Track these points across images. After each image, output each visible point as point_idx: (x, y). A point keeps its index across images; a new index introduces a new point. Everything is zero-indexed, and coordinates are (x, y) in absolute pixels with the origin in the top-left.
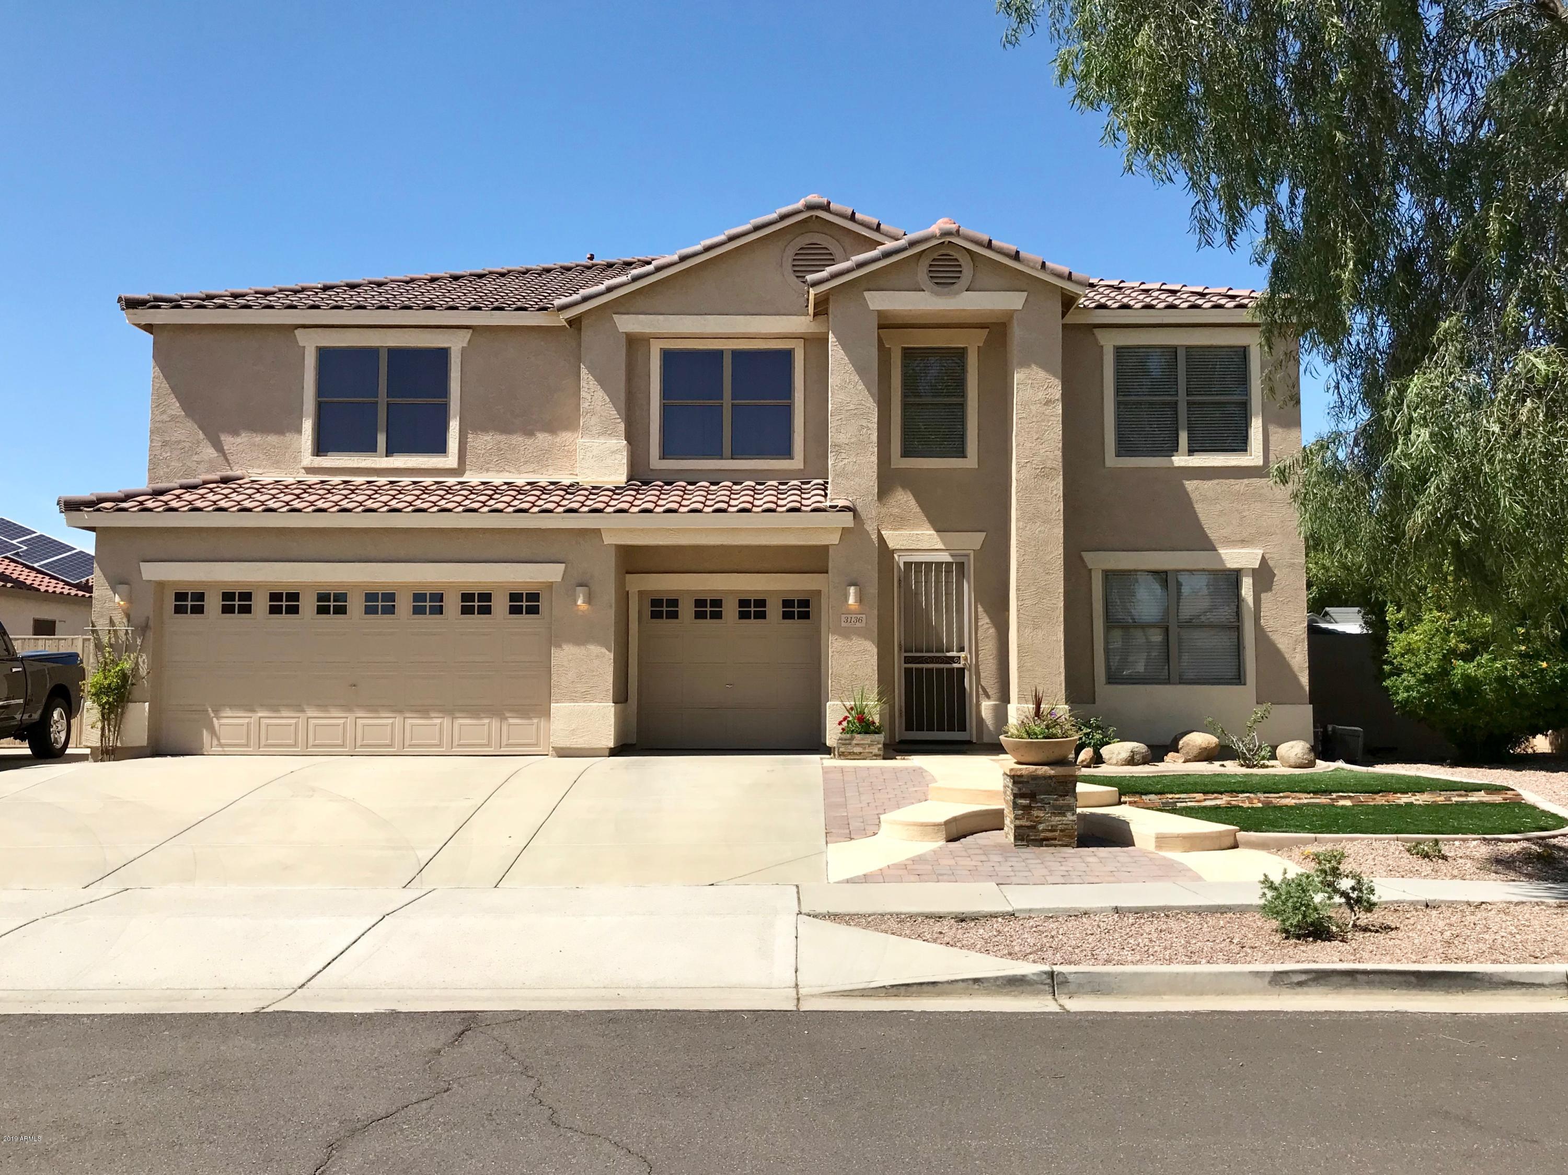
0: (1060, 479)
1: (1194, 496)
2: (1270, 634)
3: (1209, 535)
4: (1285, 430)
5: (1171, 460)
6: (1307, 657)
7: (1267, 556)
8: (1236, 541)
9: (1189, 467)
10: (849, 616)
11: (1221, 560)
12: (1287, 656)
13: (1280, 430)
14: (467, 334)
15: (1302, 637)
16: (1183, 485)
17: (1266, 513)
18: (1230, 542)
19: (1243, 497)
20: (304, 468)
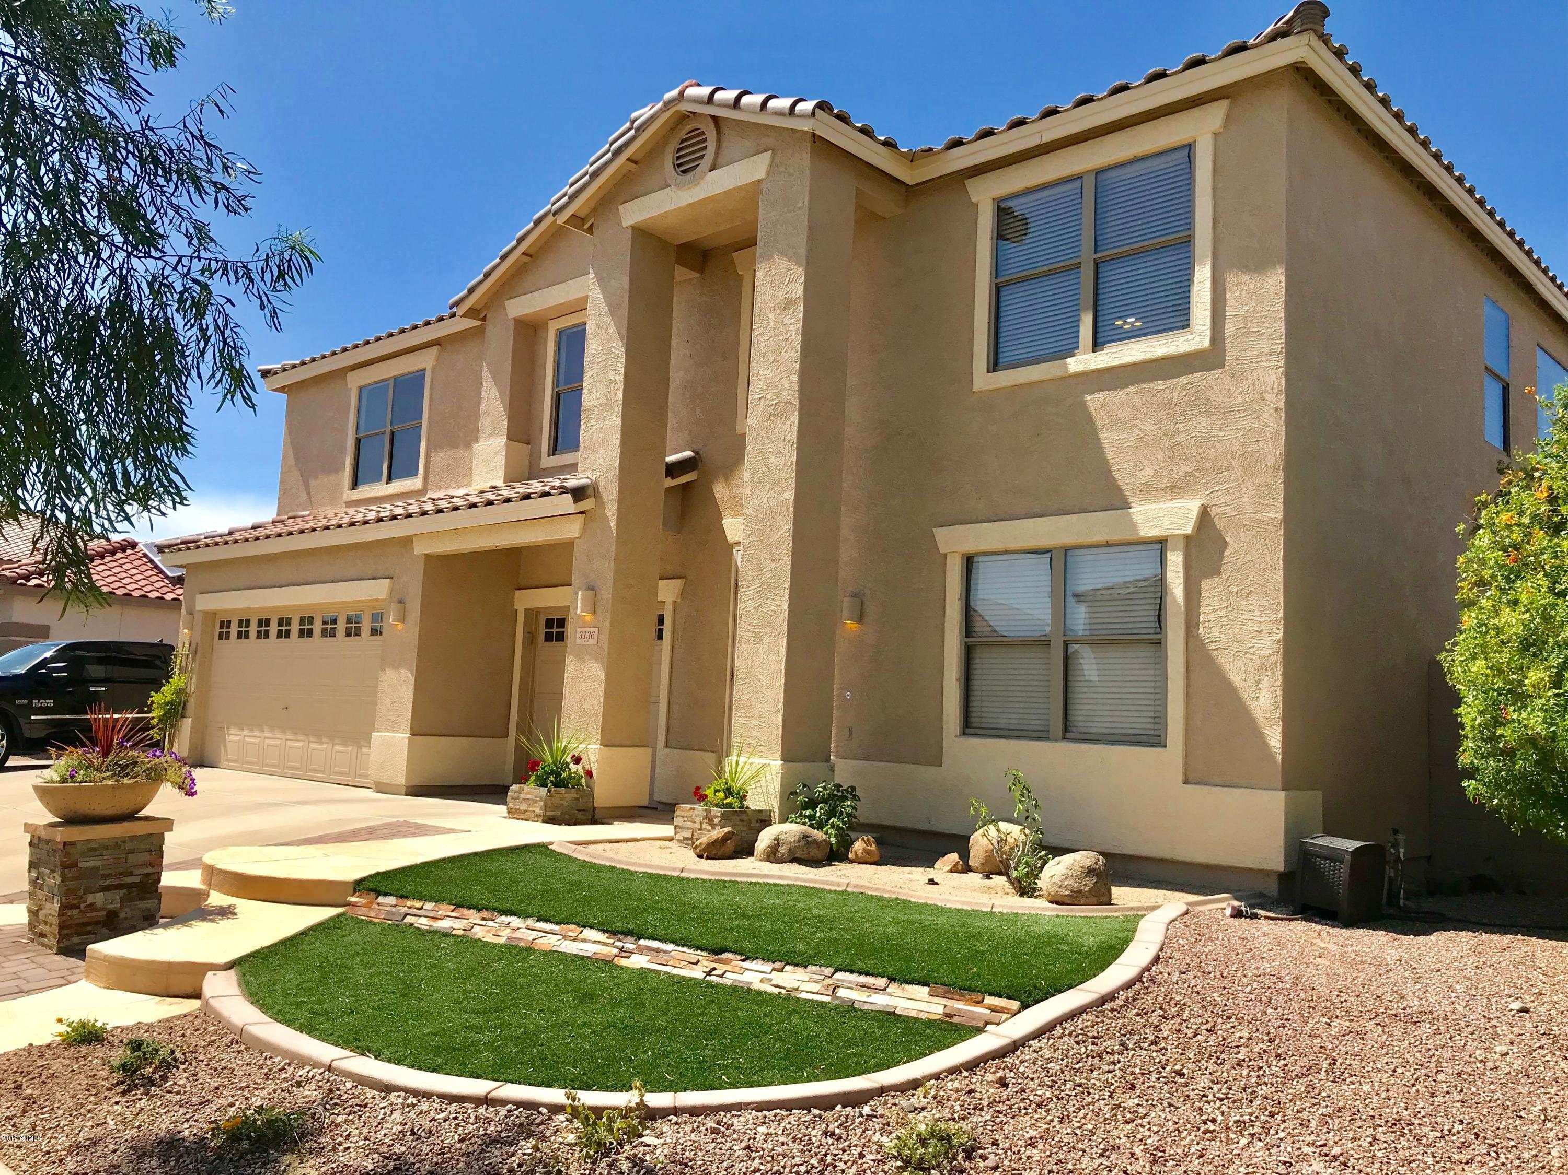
0: (795, 418)
1: (1100, 420)
2: (1215, 653)
3: (1120, 483)
4: (1255, 276)
5: (1065, 363)
6: (1280, 698)
7: (1214, 511)
8: (1162, 489)
9: (1093, 372)
10: (584, 630)
11: (1133, 525)
12: (1243, 694)
13: (1246, 278)
14: (435, 350)
15: (1272, 659)
16: (1083, 406)
17: (1215, 433)
18: (1150, 491)
19: (1177, 408)
20: (346, 503)
